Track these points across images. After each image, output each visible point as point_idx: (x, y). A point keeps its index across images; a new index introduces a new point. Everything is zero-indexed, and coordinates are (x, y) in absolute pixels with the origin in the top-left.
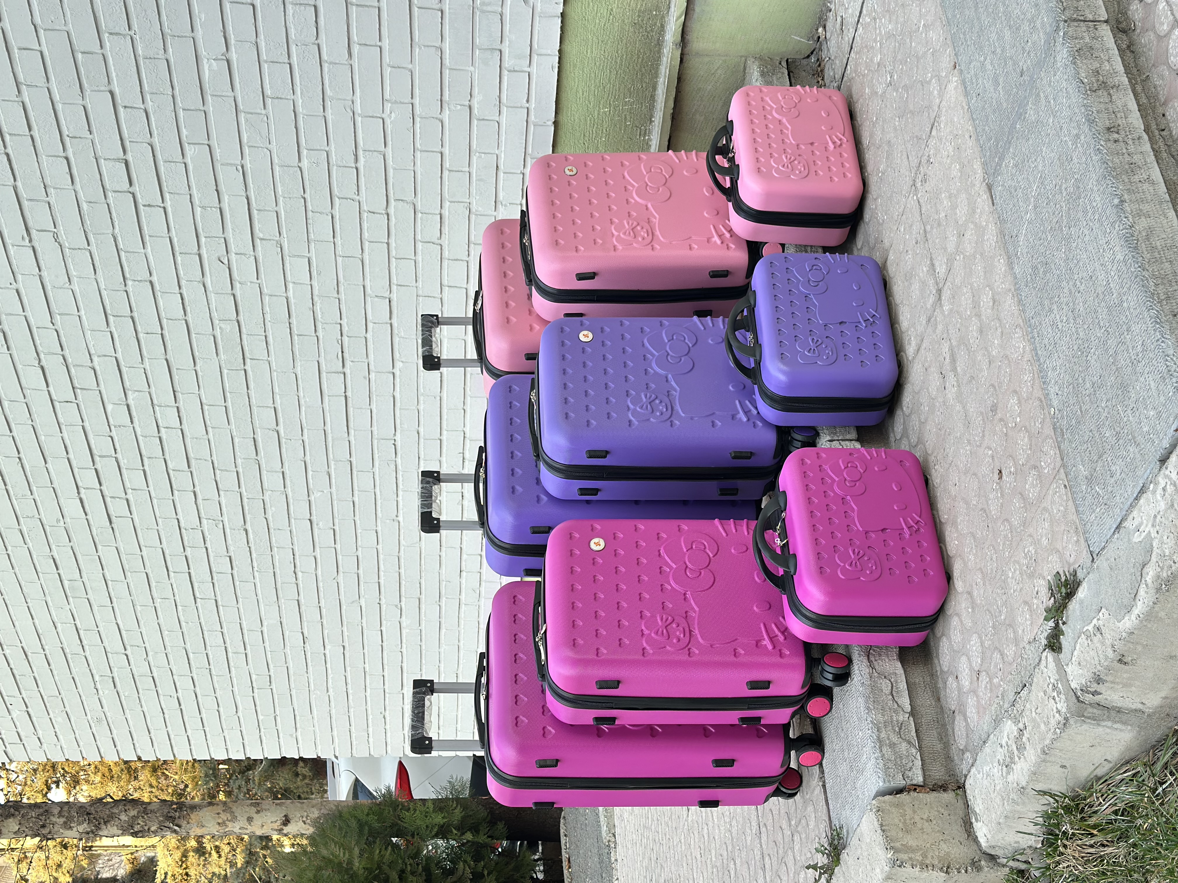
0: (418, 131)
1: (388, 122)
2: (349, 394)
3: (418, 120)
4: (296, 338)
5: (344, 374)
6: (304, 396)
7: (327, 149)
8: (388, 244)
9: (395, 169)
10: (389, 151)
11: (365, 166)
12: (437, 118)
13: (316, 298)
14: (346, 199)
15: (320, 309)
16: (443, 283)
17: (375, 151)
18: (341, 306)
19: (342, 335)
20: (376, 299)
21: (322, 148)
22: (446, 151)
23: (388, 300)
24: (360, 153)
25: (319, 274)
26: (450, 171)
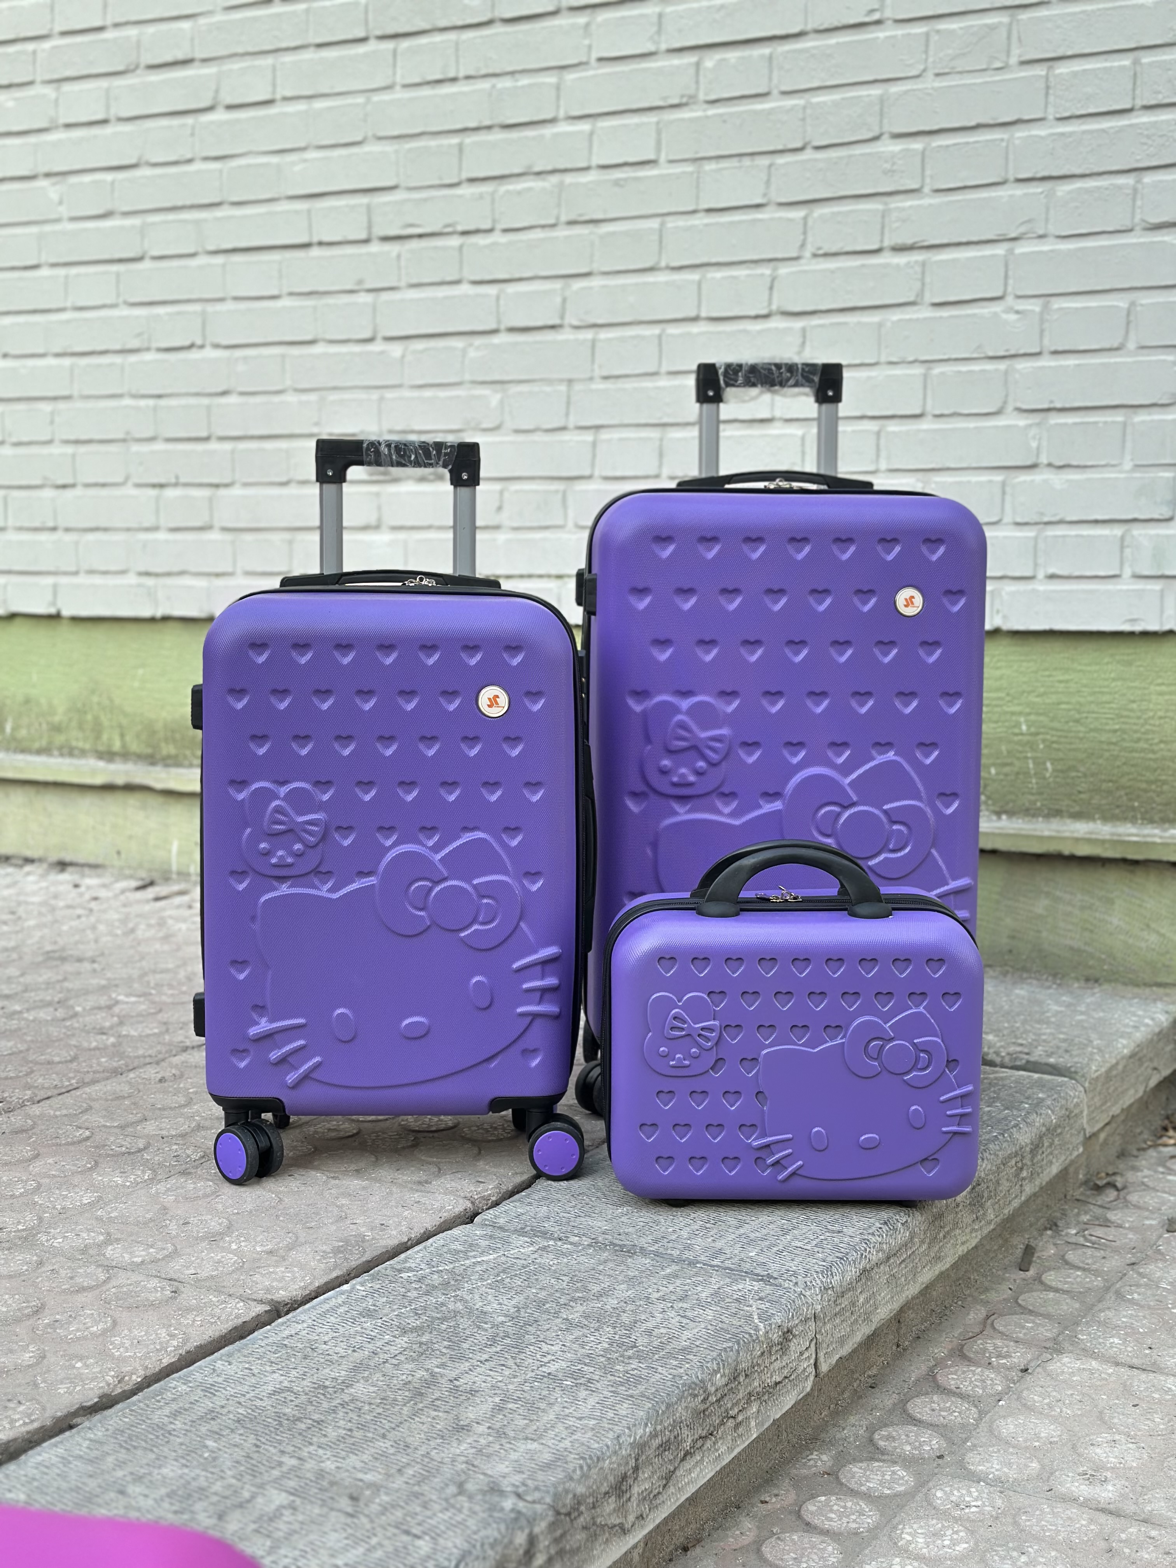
0: (976, 367)
1: (996, 308)
2: (315, 252)
3: (1002, 366)
4: (455, 140)
5: (366, 241)
6: (305, 161)
7: (926, 190)
8: (696, 319)
9: (880, 325)
10: (924, 313)
11: (886, 266)
12: (1005, 402)
13: (554, 179)
14: (805, 233)
15: (530, 189)
16: (603, 431)
17: (923, 284)
18: (538, 230)
19: (465, 233)
20: (558, 300)
21: (928, 180)
22: (925, 425)
23: (557, 321)
24: (917, 257)
25: (617, 183)
26: (878, 434)
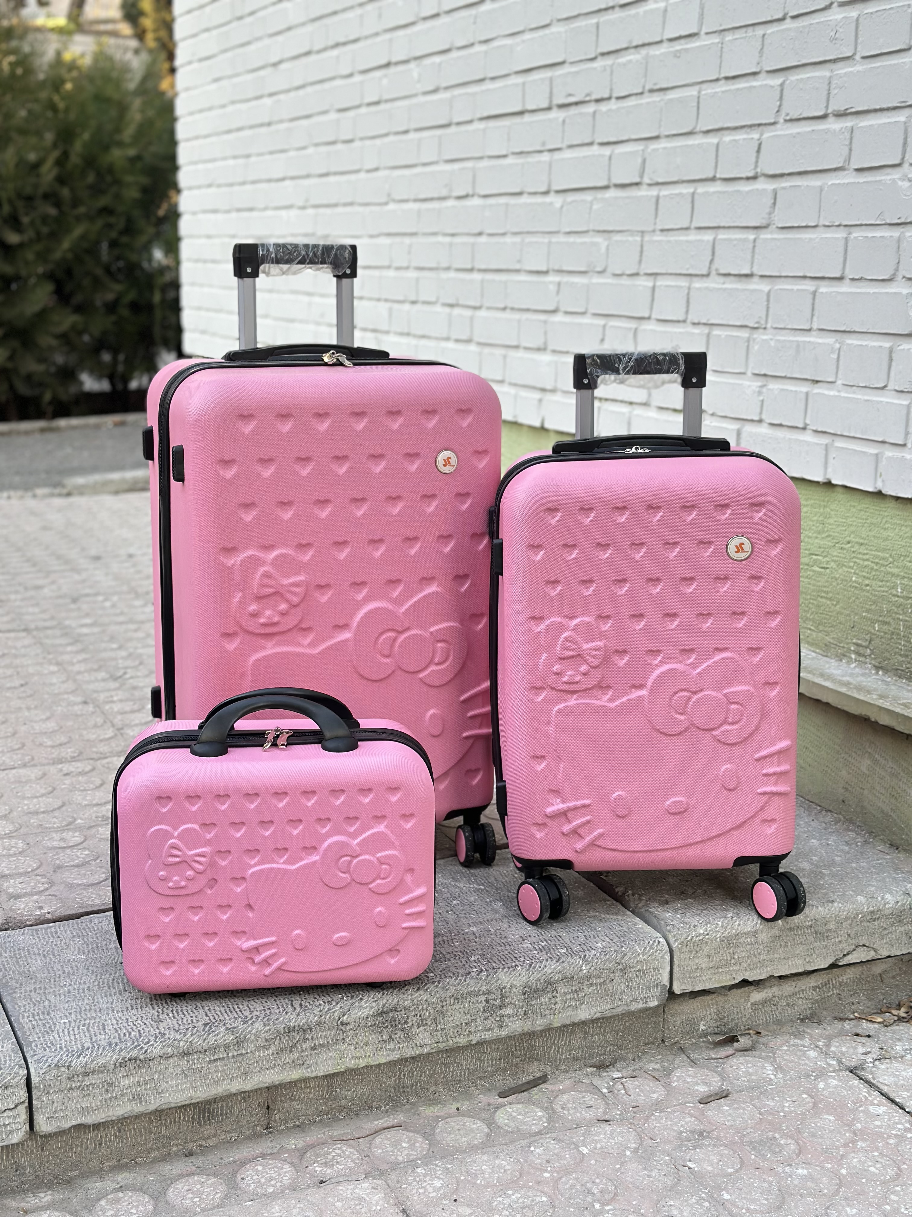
0: (878, 233)
1: (895, 175)
3: (895, 233)
4: (593, 20)
5: (549, 109)
6: (523, 41)
7: (857, 57)
8: (713, 179)
9: (821, 189)
10: (848, 178)
11: (827, 131)
12: (897, 270)
13: (644, 51)
14: (781, 98)
15: (630, 61)
16: (659, 277)
17: (851, 150)
18: (633, 98)
19: (598, 101)
20: (640, 160)
21: (859, 48)
22: (845, 288)
23: (637, 180)
24: (848, 123)
25: (677, 55)
26: (814, 293)
